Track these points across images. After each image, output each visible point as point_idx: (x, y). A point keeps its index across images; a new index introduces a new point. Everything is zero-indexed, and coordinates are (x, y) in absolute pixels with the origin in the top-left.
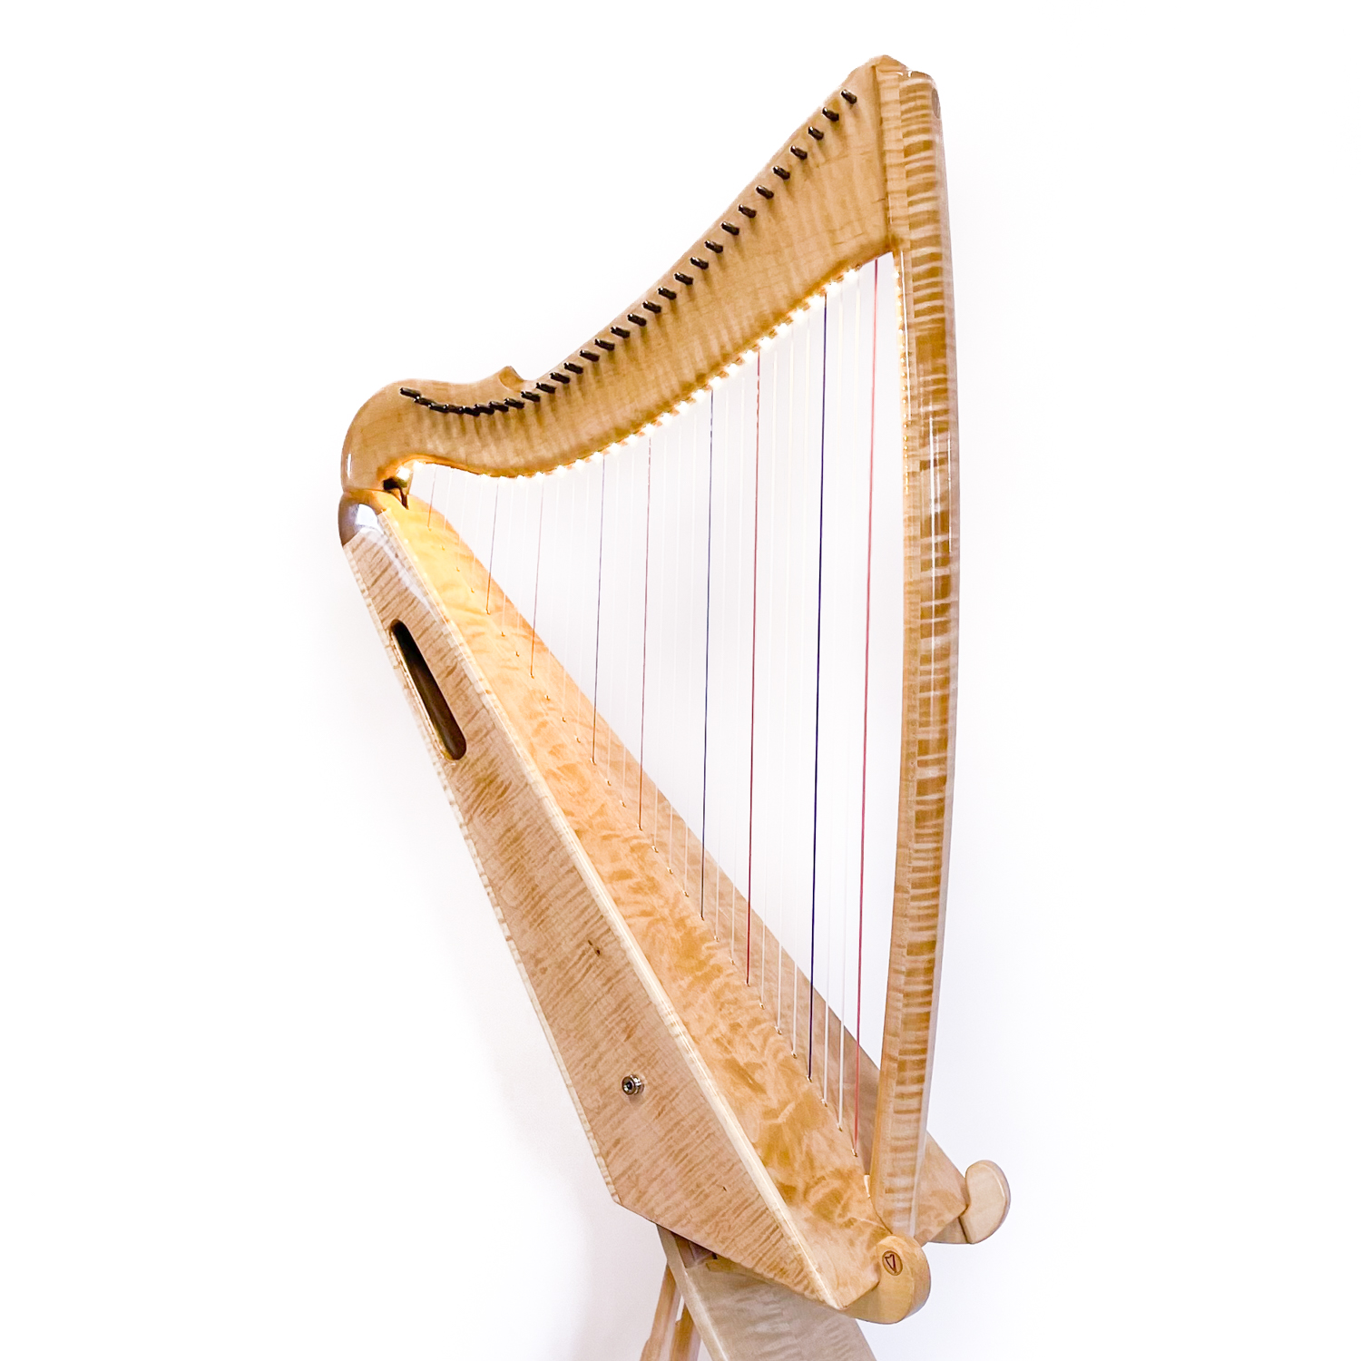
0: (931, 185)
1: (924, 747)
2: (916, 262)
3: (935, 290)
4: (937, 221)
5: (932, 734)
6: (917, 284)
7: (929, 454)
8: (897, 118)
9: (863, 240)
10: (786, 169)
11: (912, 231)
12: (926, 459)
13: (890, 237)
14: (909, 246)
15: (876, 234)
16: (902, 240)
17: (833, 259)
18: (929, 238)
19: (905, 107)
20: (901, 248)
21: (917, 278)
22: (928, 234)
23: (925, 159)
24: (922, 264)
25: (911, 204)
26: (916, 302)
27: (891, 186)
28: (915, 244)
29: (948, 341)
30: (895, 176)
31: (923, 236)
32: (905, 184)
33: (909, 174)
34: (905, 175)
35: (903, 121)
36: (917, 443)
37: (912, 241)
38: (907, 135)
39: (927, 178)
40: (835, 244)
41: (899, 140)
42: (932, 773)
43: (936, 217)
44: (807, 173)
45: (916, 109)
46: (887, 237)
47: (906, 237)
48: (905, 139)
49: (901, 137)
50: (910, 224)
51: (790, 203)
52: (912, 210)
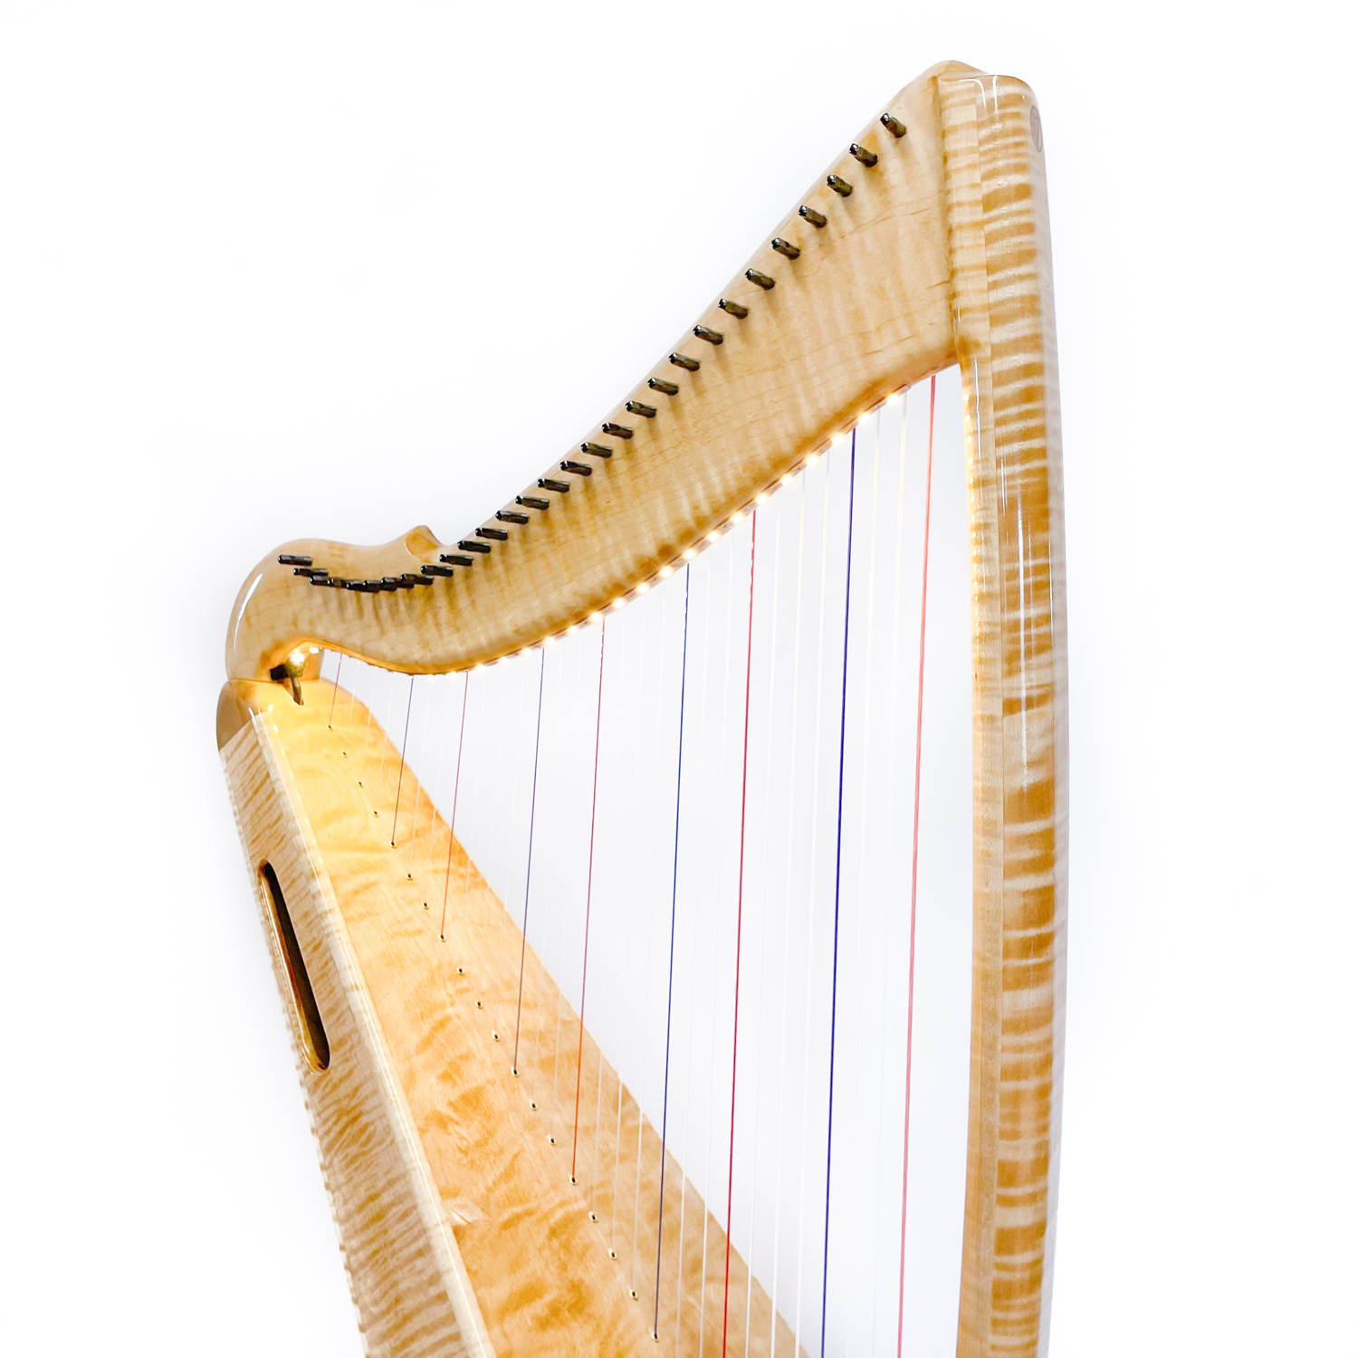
0: (1027, 255)
1: (1008, 1174)
2: (1000, 380)
3: (1032, 423)
4: (1036, 312)
5: (1024, 1153)
6: (1001, 413)
7: (1019, 689)
8: (971, 150)
9: (912, 346)
10: (794, 243)
11: (994, 329)
12: (1014, 695)
13: (957, 341)
14: (988, 352)
15: (933, 334)
16: (977, 345)
17: (863, 377)
18: (1025, 339)
19: (984, 132)
20: (975, 356)
21: (1000, 404)
22: (1020, 334)
23: (1020, 213)
24: (1009, 382)
25: (993, 286)
26: (1000, 442)
27: (960, 260)
28: (999, 351)
29: (1052, 503)
30: (967, 243)
31: (1013, 336)
32: (983, 256)
33: (991, 239)
34: (983, 241)
35: (982, 154)
36: (999, 669)
37: (993, 347)
38: (989, 175)
39: (1021, 243)
40: (867, 354)
41: (974, 186)
42: (1020, 1218)
43: (1035, 306)
44: (826, 247)
45: (1005, 134)
46: (952, 341)
47: (983, 339)
48: (985, 183)
49: (978, 180)
50: (991, 318)
51: (798, 293)
52: (995, 296)
